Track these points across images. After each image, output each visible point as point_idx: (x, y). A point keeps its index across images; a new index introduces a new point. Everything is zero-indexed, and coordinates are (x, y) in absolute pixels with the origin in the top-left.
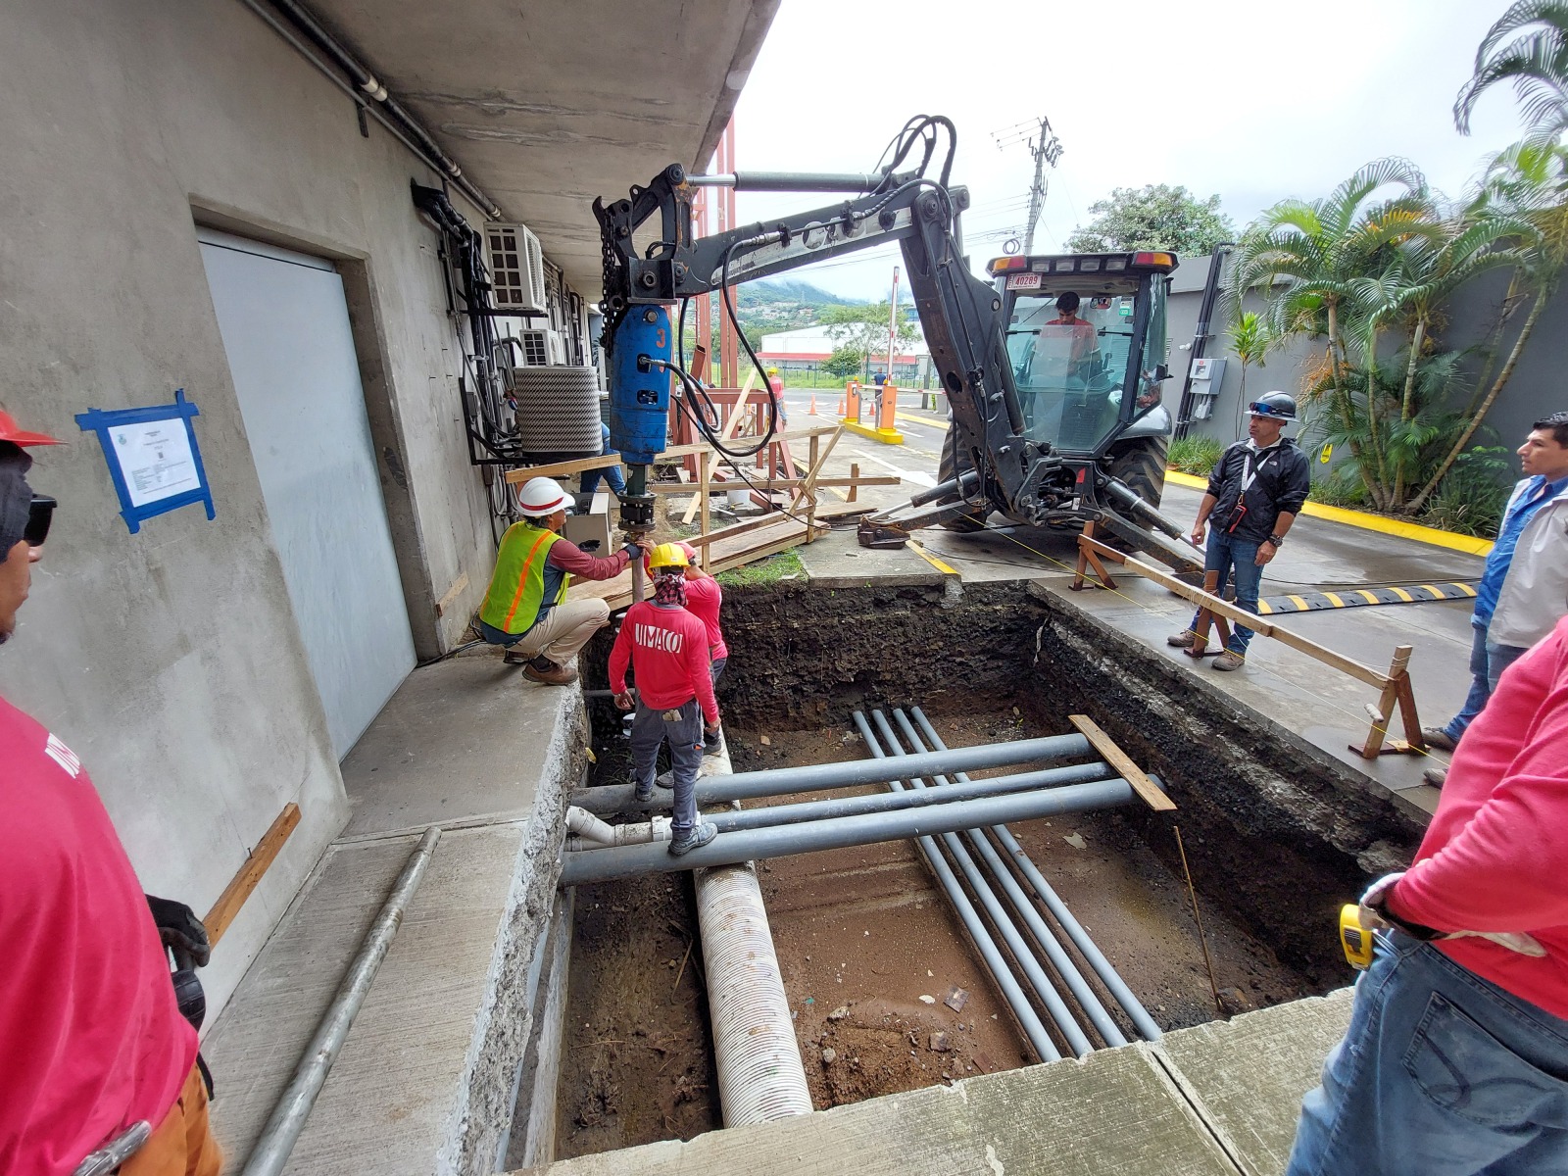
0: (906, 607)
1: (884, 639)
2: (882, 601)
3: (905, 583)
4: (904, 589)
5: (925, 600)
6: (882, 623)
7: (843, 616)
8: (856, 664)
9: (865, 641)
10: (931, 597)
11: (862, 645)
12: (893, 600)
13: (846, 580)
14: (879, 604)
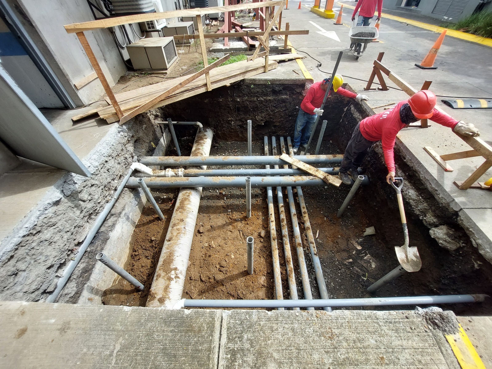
0: (287, 94)
1: (276, 108)
2: (276, 91)
3: (286, 83)
4: (286, 86)
5: (296, 91)
6: (276, 101)
7: (259, 97)
8: (264, 118)
9: (268, 109)
10: (298, 91)
11: (267, 110)
12: (281, 90)
13: (259, 80)
14: (274, 92)
